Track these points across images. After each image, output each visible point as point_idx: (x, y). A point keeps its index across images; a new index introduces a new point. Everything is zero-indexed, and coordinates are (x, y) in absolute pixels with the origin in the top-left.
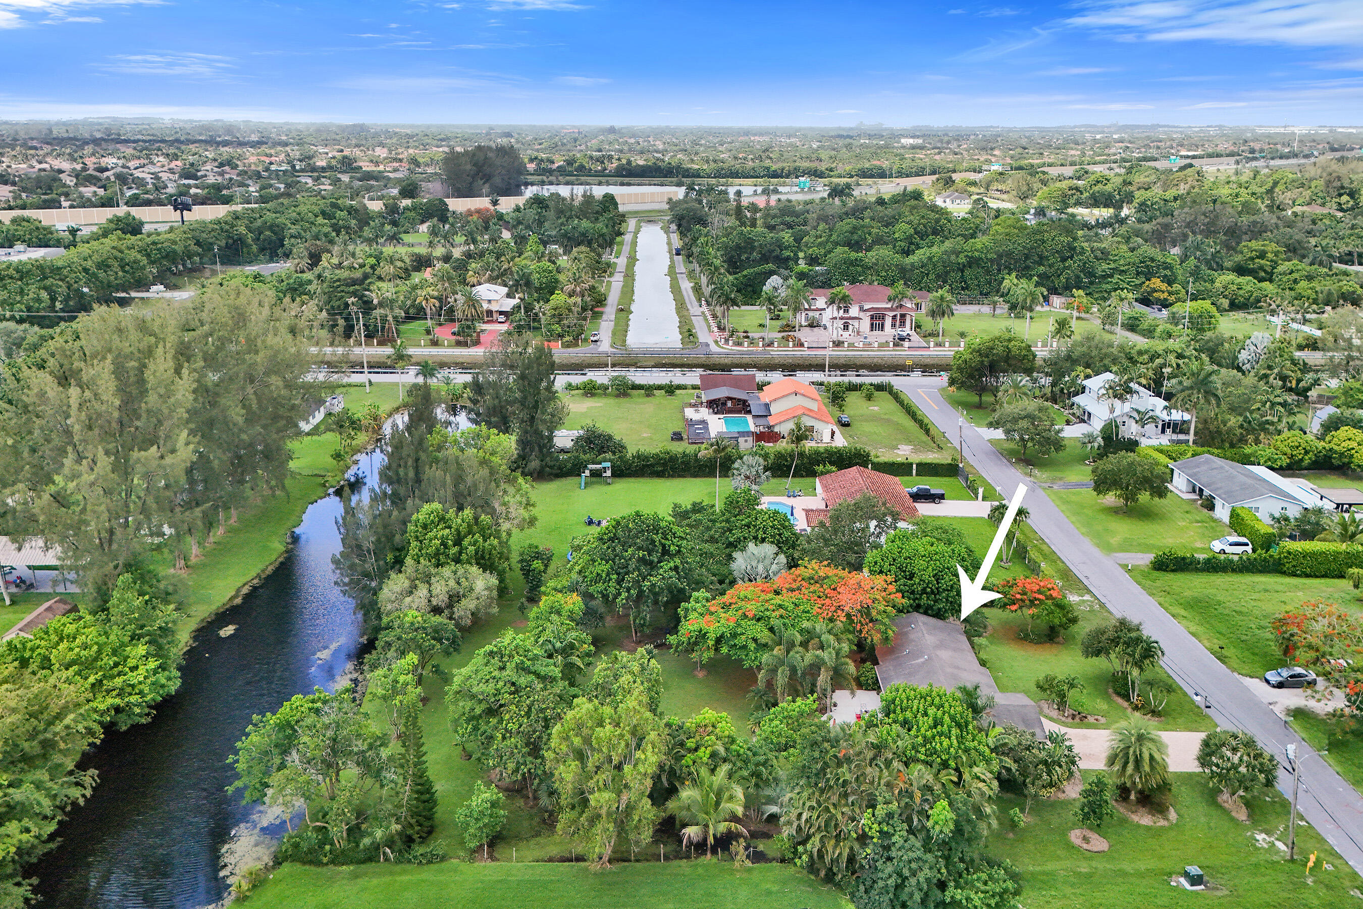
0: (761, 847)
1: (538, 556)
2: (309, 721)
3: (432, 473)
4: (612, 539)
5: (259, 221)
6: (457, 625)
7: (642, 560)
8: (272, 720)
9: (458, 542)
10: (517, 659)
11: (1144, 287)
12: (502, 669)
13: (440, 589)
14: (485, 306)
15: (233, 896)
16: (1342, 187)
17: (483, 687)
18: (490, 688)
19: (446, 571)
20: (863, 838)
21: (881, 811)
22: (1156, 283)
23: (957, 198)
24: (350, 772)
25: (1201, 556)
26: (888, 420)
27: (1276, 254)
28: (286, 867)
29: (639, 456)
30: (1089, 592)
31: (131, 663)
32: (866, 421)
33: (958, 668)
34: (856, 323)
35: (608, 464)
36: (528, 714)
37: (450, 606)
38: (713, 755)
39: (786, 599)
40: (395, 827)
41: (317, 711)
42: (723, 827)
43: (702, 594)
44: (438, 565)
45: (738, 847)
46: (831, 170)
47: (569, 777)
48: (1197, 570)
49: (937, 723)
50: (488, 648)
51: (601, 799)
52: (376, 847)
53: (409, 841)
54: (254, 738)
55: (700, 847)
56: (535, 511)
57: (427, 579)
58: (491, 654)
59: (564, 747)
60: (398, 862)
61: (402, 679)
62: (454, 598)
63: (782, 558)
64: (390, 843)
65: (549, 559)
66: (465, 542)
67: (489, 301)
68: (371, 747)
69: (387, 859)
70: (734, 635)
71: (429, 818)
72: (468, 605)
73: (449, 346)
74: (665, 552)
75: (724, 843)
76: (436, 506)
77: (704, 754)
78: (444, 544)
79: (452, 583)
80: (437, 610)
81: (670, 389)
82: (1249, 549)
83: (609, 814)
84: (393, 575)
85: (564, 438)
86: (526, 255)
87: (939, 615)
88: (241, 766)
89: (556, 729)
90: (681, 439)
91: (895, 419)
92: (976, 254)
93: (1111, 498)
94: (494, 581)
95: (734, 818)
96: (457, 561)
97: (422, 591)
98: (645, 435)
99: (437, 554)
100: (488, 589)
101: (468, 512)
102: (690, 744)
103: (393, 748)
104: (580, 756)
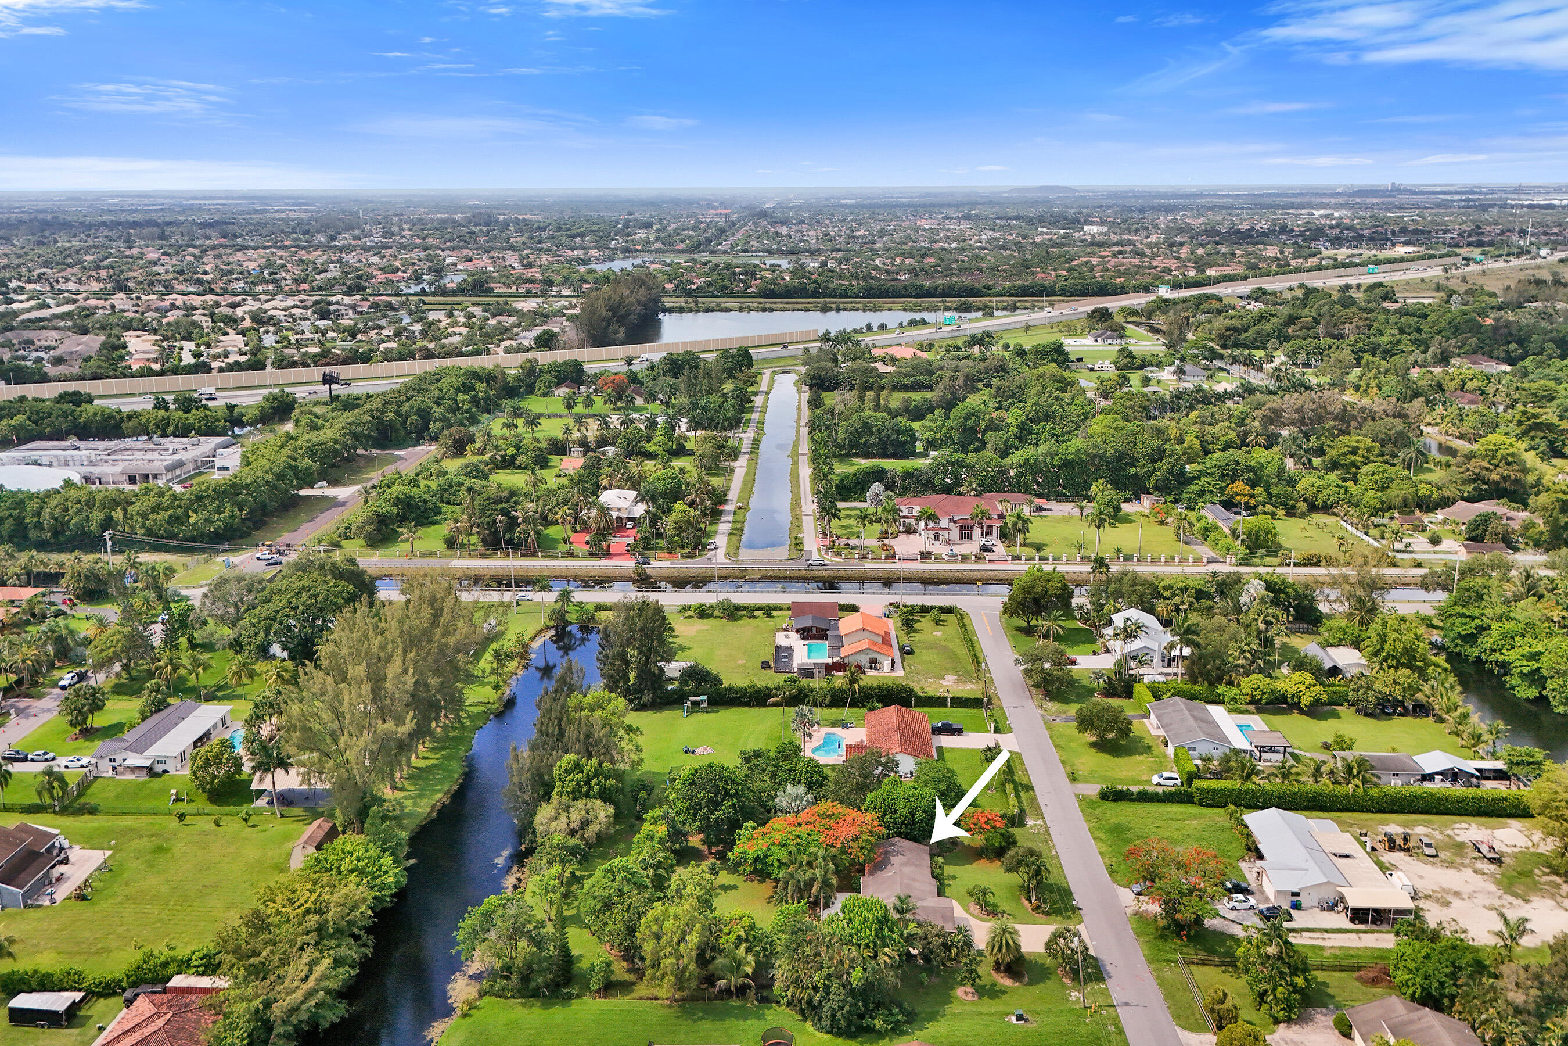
0: (765, 994)
1: (644, 787)
2: (500, 912)
3: (571, 732)
4: (691, 784)
5: (407, 404)
6: (587, 844)
7: (710, 800)
8: (480, 910)
9: (587, 782)
10: (623, 874)
11: (1228, 490)
12: (614, 880)
13: (576, 816)
14: (615, 515)
15: (459, 1013)
16: (1511, 334)
17: (601, 892)
18: (606, 893)
19: (580, 804)
20: (815, 989)
21: (825, 972)
22: (1239, 486)
23: (1109, 337)
24: (523, 943)
25: (1135, 789)
26: (945, 648)
27: (1368, 450)
28: (486, 999)
29: (730, 689)
30: (1043, 818)
31: (384, 869)
32: (926, 648)
33: (914, 880)
34: (945, 533)
35: (705, 697)
36: (628, 910)
37: (582, 828)
38: (739, 938)
39: (803, 831)
40: (550, 977)
41: (504, 906)
42: (740, 981)
43: (750, 824)
44: (575, 799)
45: (751, 994)
46: (989, 288)
47: (649, 949)
48: (1131, 800)
49: (866, 920)
50: (605, 866)
51: (668, 963)
52: (538, 988)
53: (558, 985)
54: (469, 921)
55: (727, 993)
56: (643, 755)
57: (567, 809)
58: (607, 871)
59: (647, 932)
60: (551, 997)
61: (552, 883)
62: (585, 823)
63: (810, 796)
64: (547, 986)
65: (652, 789)
66: (593, 783)
67: (619, 509)
68: (535, 928)
69: (544, 996)
70: (766, 856)
71: (569, 972)
72: (593, 829)
73: (584, 557)
74: (727, 793)
75: (741, 991)
76: (573, 756)
77: (732, 938)
78: (578, 784)
79: (583, 812)
80: (573, 833)
81: (768, 610)
82: (1178, 782)
83: (672, 972)
84: (544, 805)
85: (673, 668)
86: (656, 440)
87: (915, 839)
88: (460, 938)
89: (643, 921)
90: (770, 667)
91: (951, 646)
92: (1070, 457)
93: (1089, 737)
94: (611, 810)
95: (747, 976)
96: (587, 795)
97: (563, 818)
98: (740, 662)
99: (573, 793)
100: (607, 816)
101: (594, 761)
102: (726, 930)
103: (550, 928)
104: (658, 937)
